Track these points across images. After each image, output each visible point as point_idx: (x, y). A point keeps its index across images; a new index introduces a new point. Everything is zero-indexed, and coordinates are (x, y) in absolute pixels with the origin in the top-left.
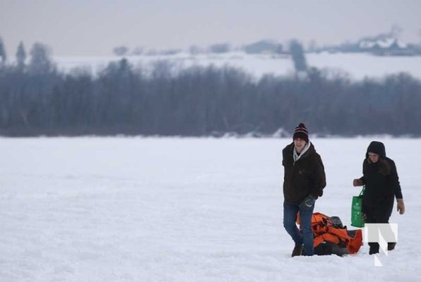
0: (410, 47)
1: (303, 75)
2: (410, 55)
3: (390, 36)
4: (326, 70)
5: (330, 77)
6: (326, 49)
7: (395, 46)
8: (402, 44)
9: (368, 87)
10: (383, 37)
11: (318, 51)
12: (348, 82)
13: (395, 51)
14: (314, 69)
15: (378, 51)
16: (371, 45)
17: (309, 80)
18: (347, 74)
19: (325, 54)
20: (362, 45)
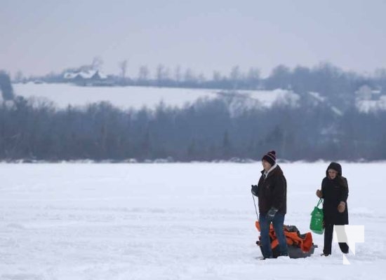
0: (110, 77)
1: (10, 104)
2: (110, 85)
3: (91, 68)
4: (32, 99)
5: (36, 105)
6: (31, 79)
7: (96, 76)
8: (103, 76)
9: (71, 115)
10: (85, 69)
11: (25, 81)
12: (53, 110)
13: (97, 81)
14: (21, 98)
15: (80, 81)
16: (74, 75)
17: (16, 109)
18: (52, 103)
19: (31, 84)
20: (66, 76)
